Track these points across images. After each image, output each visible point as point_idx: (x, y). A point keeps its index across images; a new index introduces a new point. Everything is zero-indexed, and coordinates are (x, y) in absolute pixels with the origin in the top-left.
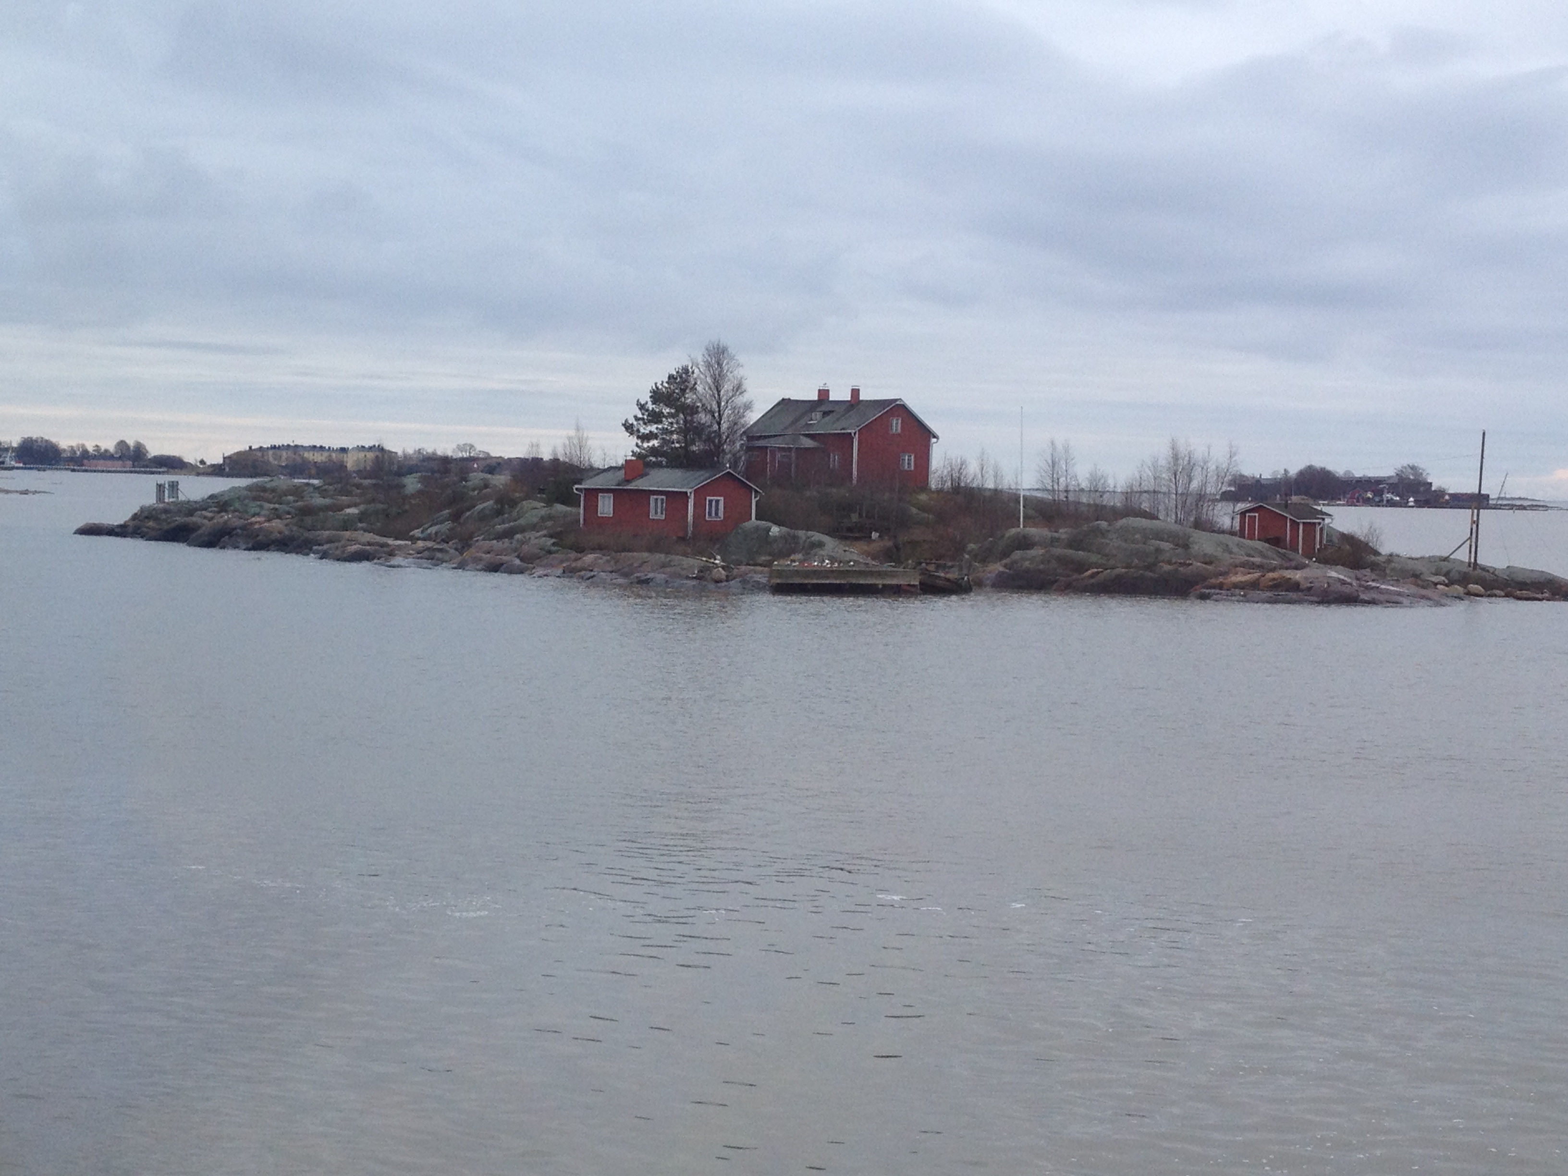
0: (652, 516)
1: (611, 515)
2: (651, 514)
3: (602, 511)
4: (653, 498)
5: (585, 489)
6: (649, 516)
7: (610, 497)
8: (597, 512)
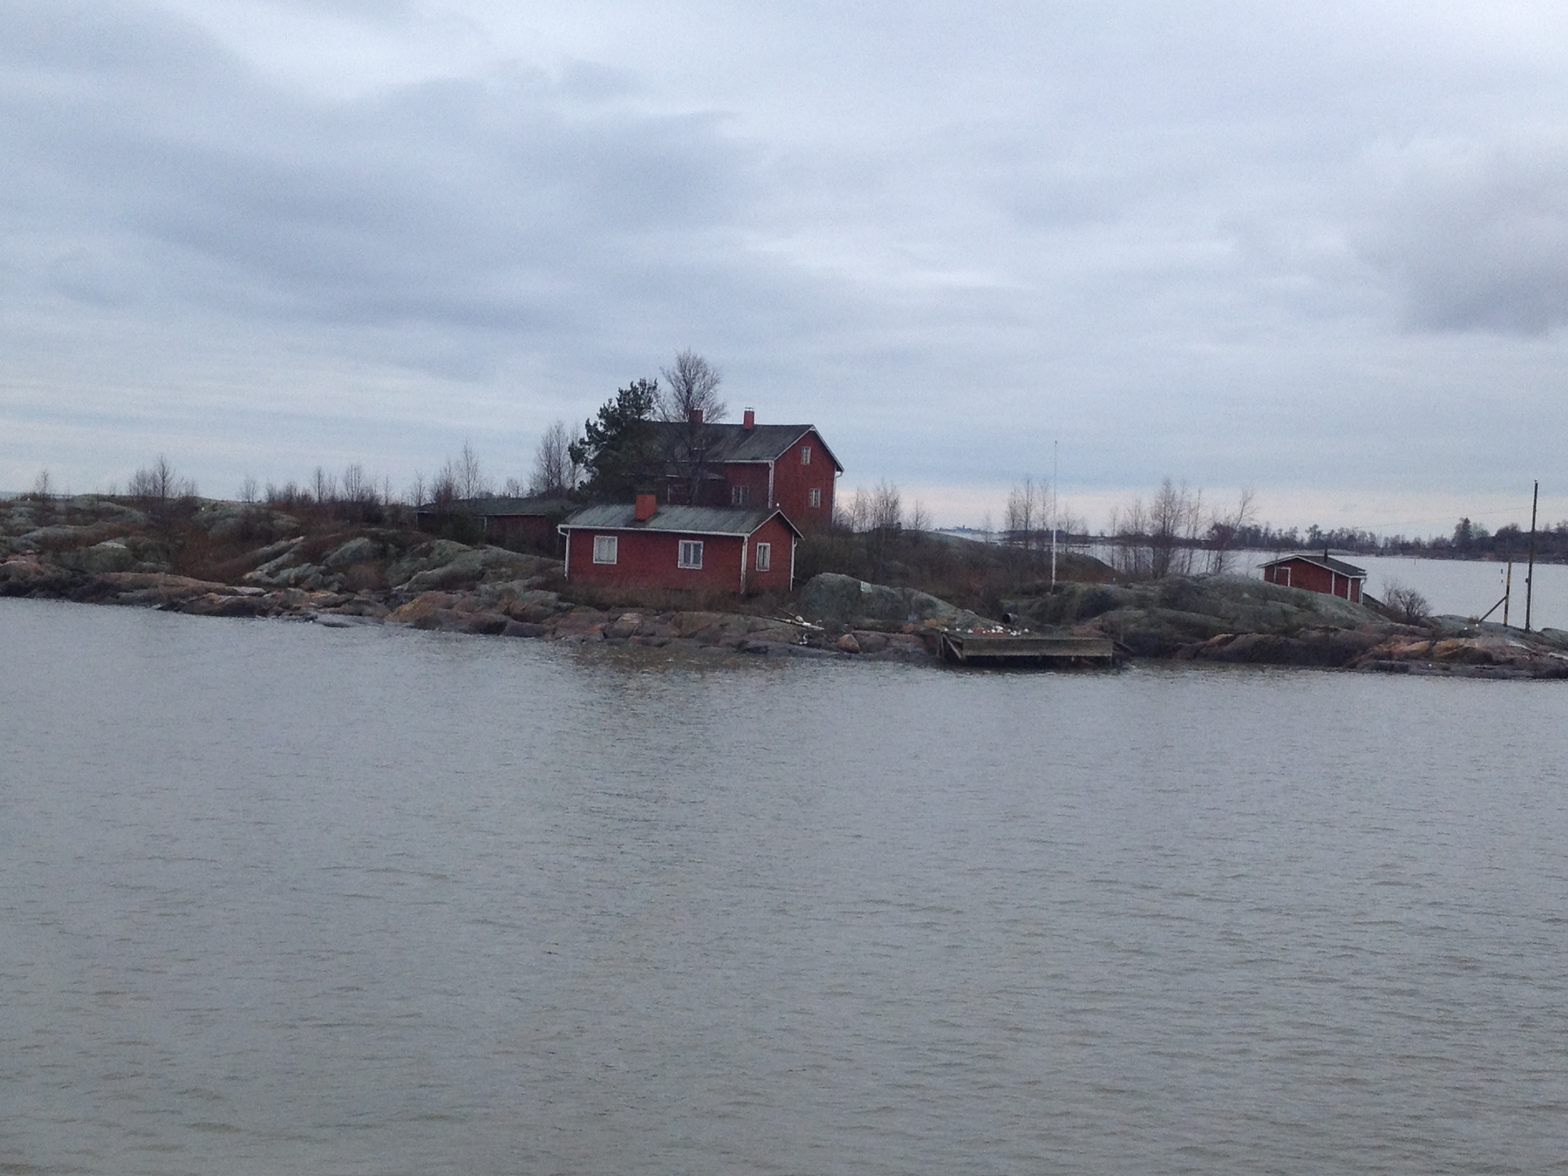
0: (680, 565)
1: (615, 563)
2: (679, 562)
3: (597, 557)
4: (681, 543)
5: (572, 529)
6: (677, 565)
7: (614, 540)
8: (592, 559)
